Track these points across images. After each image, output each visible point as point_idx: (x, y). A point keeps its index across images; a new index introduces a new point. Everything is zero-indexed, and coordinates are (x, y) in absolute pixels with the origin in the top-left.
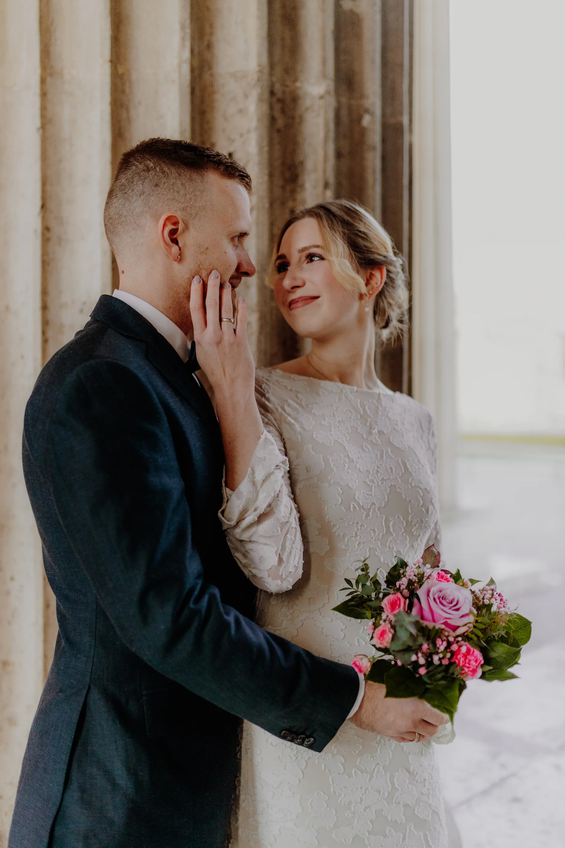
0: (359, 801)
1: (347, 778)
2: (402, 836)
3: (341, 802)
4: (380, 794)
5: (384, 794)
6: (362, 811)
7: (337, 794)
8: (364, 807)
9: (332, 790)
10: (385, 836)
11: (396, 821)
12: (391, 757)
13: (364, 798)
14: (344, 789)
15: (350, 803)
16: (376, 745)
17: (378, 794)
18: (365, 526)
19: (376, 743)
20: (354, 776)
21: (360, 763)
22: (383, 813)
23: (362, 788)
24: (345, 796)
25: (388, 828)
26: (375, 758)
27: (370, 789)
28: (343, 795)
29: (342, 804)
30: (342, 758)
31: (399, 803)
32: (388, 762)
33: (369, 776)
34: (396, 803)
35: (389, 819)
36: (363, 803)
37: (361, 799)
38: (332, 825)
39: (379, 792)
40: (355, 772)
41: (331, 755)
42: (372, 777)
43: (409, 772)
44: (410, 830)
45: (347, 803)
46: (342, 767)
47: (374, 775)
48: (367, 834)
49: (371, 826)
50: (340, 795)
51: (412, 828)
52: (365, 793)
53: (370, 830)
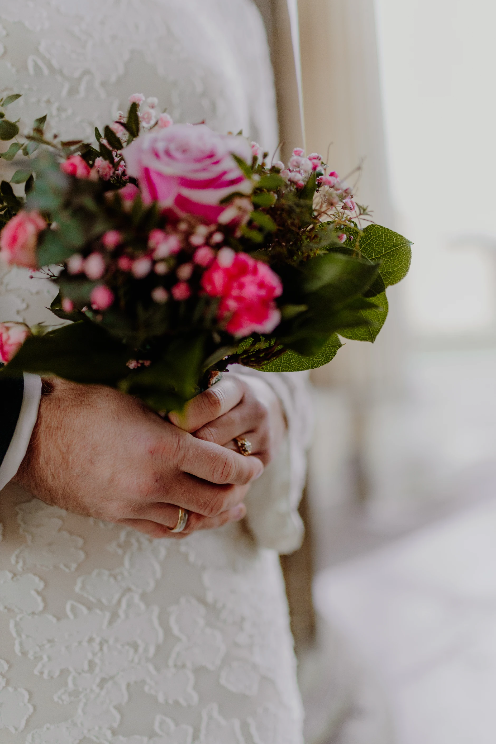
0: (86, 667)
1: (54, 620)
2: (190, 730)
3: (42, 673)
4: (136, 650)
5: (146, 650)
6: (95, 687)
7: (31, 656)
8: (98, 680)
9: (17, 648)
10: (152, 735)
11: (177, 702)
12: (159, 574)
13: (97, 661)
14: (47, 646)
15: (64, 672)
16: (120, 551)
17: (132, 651)
18: (70, 112)
19: (119, 546)
20: (71, 616)
21: (83, 588)
22: (146, 688)
23: (91, 640)
24: (50, 658)
25: (158, 718)
26: (119, 578)
27: (111, 642)
28: (45, 658)
29: (45, 676)
30: (37, 579)
31: (184, 666)
32: (152, 584)
33: (108, 615)
34: (175, 666)
35: (161, 699)
36: (97, 670)
37: (91, 664)
38: (23, 723)
39: (135, 647)
40: (73, 609)
41: (10, 575)
42: (114, 616)
43: (202, 601)
44: (210, 717)
45: (57, 673)
46: (39, 599)
47: (121, 613)
48: (109, 734)
49: (118, 717)
50: (38, 658)
51: (215, 714)
52: (101, 649)
53: (115, 725)
